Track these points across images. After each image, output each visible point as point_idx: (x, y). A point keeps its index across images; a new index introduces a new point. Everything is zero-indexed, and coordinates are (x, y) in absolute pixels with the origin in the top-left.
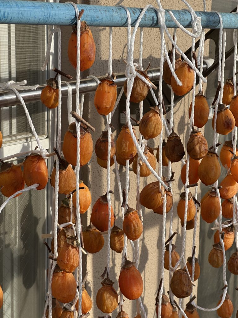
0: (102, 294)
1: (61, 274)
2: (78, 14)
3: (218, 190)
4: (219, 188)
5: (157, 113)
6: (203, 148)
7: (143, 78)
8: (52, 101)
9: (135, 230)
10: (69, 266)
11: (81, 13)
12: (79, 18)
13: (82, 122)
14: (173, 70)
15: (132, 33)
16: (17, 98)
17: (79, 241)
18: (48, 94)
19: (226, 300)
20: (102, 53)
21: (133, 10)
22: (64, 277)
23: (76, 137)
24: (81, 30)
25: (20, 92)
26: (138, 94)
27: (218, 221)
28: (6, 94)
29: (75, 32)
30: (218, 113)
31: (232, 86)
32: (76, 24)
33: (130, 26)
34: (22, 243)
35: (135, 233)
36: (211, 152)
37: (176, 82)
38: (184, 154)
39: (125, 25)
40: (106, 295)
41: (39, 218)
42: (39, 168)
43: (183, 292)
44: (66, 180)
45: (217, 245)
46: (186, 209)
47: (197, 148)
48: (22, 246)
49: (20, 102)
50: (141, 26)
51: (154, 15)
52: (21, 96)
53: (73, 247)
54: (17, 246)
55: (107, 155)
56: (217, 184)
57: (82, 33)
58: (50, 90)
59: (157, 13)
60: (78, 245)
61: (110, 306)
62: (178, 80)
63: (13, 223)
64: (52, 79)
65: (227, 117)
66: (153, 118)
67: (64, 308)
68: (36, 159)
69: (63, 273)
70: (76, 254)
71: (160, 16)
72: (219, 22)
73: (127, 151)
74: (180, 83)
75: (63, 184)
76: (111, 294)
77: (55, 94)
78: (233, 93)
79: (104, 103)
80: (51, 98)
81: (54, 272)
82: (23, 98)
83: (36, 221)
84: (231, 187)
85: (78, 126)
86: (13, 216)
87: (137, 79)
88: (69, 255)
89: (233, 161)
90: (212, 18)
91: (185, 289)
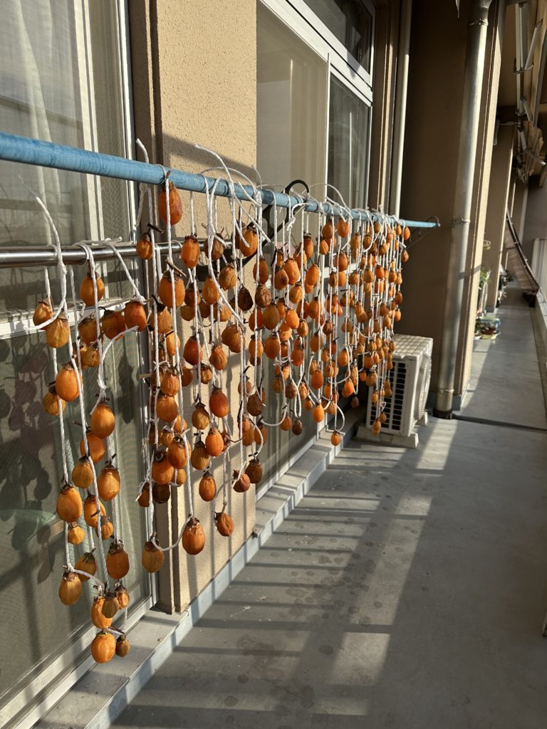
0: (197, 414)
1: (164, 399)
2: (166, 174)
3: (277, 334)
4: (278, 331)
5: (232, 268)
6: (268, 298)
7: (220, 239)
8: (147, 253)
9: (221, 361)
10: (172, 391)
11: (168, 174)
12: (167, 178)
13: (175, 270)
14: (241, 235)
15: (210, 198)
16: (114, 253)
17: (179, 369)
18: (143, 246)
19: (286, 417)
20: (177, 231)
21: (210, 180)
22: (167, 401)
23: (171, 282)
24: (169, 188)
25: (117, 248)
26: (216, 252)
27: (278, 359)
28: (104, 249)
29: (165, 191)
30: (276, 272)
31: (283, 255)
32: (165, 183)
33: (208, 192)
34: (120, 387)
35: (221, 363)
36: (272, 304)
37: (244, 244)
38: (252, 304)
39: (203, 191)
40: (200, 416)
41: (133, 366)
42: (138, 313)
43: (257, 411)
44: (163, 321)
45: (279, 376)
46: (256, 347)
47: (263, 298)
48: (120, 388)
49: (117, 257)
50: (215, 194)
51: (226, 185)
52: (118, 252)
53: (174, 375)
54: (116, 391)
55: (194, 302)
56: (277, 328)
57: (170, 191)
58: (145, 243)
59: (227, 184)
60: (178, 373)
61: (203, 423)
62: (246, 242)
63: (111, 372)
64: (146, 234)
65: (283, 275)
66: (230, 272)
67: (165, 430)
68: (135, 305)
69: (166, 398)
70: (177, 380)
71: (230, 186)
72: (273, 199)
73: (212, 296)
74: (248, 245)
75: (161, 323)
76: (204, 414)
77: (149, 246)
78: (283, 259)
79: (190, 257)
80: (145, 249)
81: (158, 398)
82: (120, 253)
83: (131, 369)
84: (286, 332)
85: (172, 272)
86: (111, 366)
87: (215, 239)
88: (171, 382)
89: (287, 312)
90: (268, 195)
91: (259, 408)
